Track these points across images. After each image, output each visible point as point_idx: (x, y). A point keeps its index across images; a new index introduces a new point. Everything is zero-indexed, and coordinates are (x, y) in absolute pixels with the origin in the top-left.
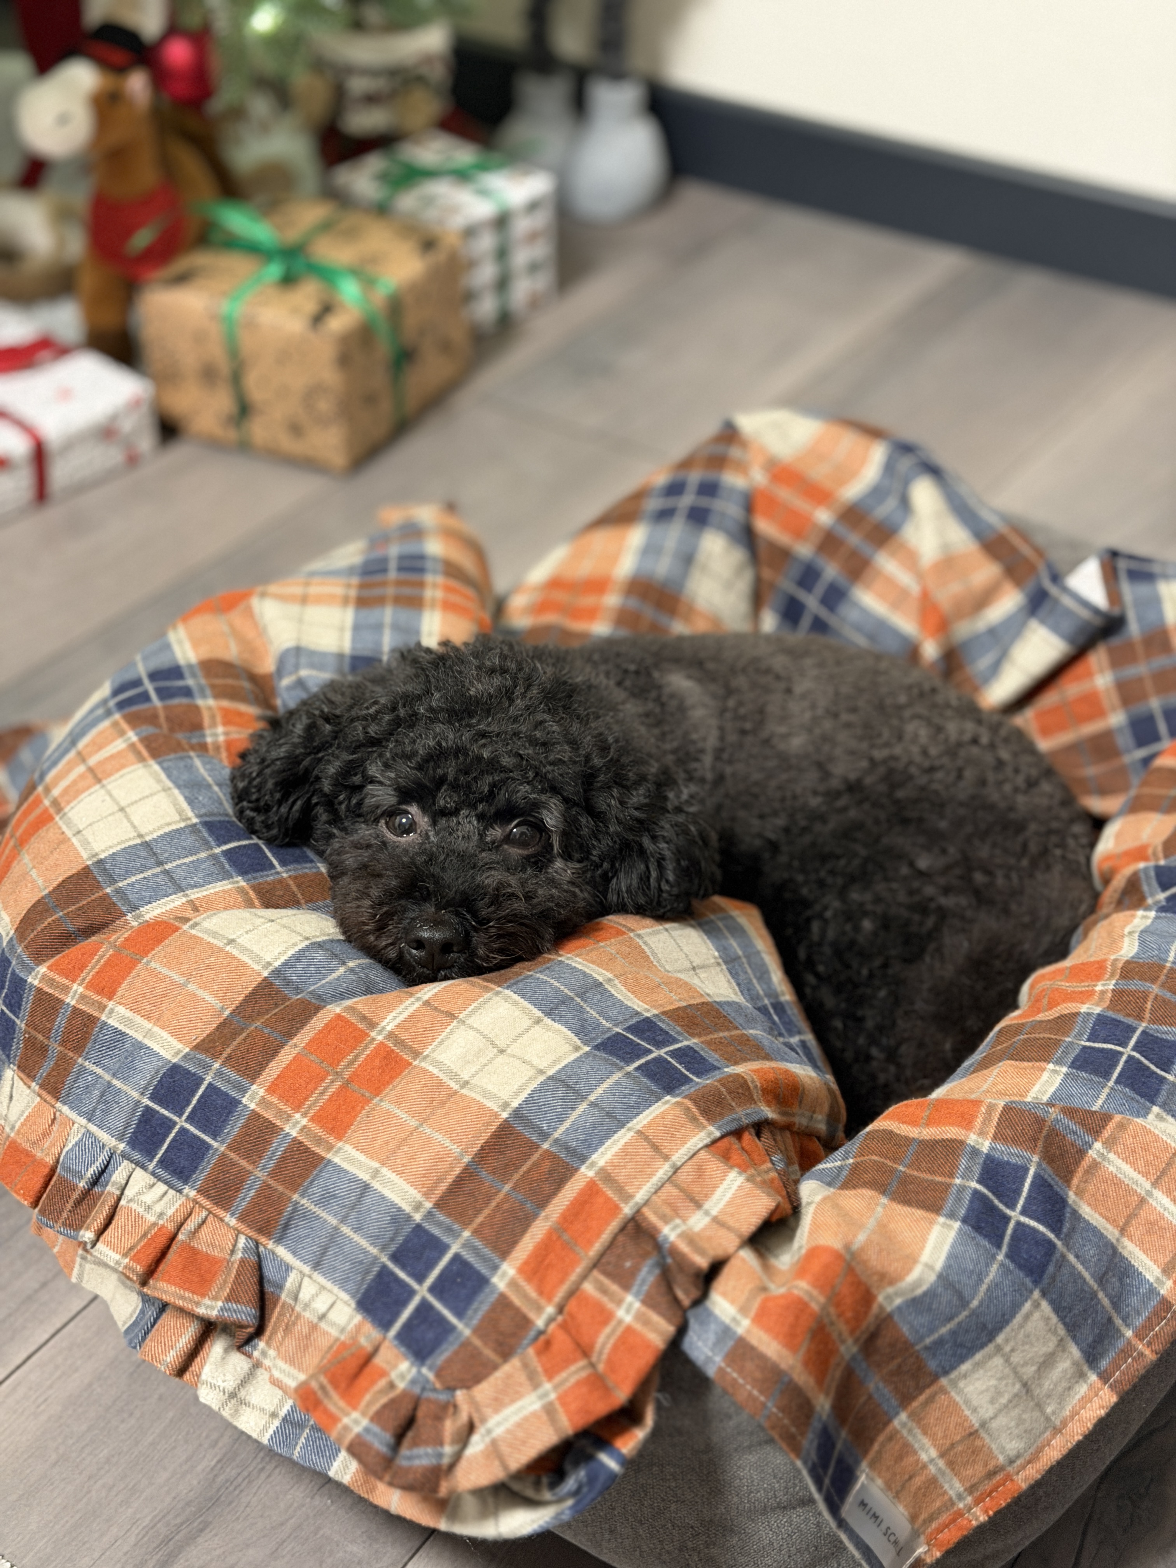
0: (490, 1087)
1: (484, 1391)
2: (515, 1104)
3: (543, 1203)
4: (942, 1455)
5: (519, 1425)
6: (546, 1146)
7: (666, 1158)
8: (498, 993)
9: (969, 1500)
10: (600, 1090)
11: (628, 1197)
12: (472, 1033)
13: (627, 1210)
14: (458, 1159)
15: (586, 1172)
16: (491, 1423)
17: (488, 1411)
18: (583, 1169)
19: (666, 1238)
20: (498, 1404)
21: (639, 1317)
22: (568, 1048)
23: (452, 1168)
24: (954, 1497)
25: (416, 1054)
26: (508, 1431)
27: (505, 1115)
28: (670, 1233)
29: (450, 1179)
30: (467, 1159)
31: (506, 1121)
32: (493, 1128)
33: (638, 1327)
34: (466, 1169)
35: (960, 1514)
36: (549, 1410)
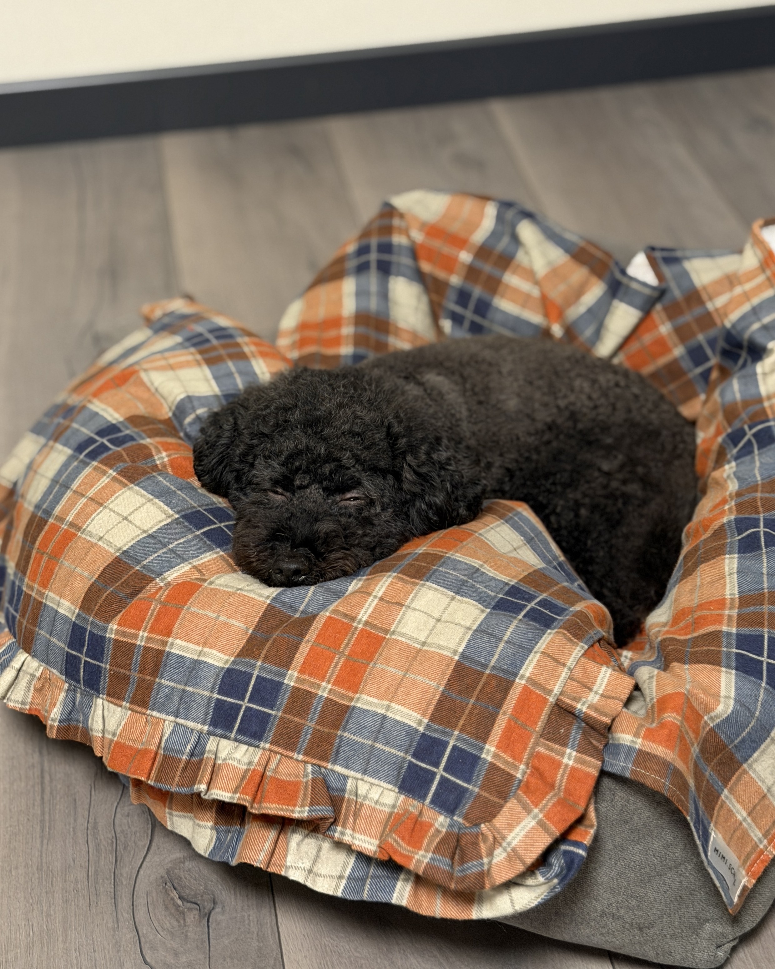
0: (441, 643)
1: (499, 821)
2: (461, 650)
3: (500, 705)
4: (749, 814)
5: (526, 836)
6: (488, 672)
7: (564, 665)
8: (423, 585)
9: (765, 842)
10: (508, 633)
11: (550, 692)
12: (417, 613)
13: (552, 699)
14: (437, 689)
15: (520, 682)
16: (509, 839)
17: (505, 832)
18: (517, 680)
19: (580, 711)
20: (511, 827)
21: (577, 760)
22: (477, 612)
23: (434, 695)
24: (757, 841)
25: (386, 631)
26: (521, 841)
27: (457, 658)
28: (581, 707)
29: (434, 703)
30: (441, 689)
31: (458, 661)
32: (452, 667)
33: (579, 766)
34: (443, 694)
35: (762, 852)
36: (541, 823)
